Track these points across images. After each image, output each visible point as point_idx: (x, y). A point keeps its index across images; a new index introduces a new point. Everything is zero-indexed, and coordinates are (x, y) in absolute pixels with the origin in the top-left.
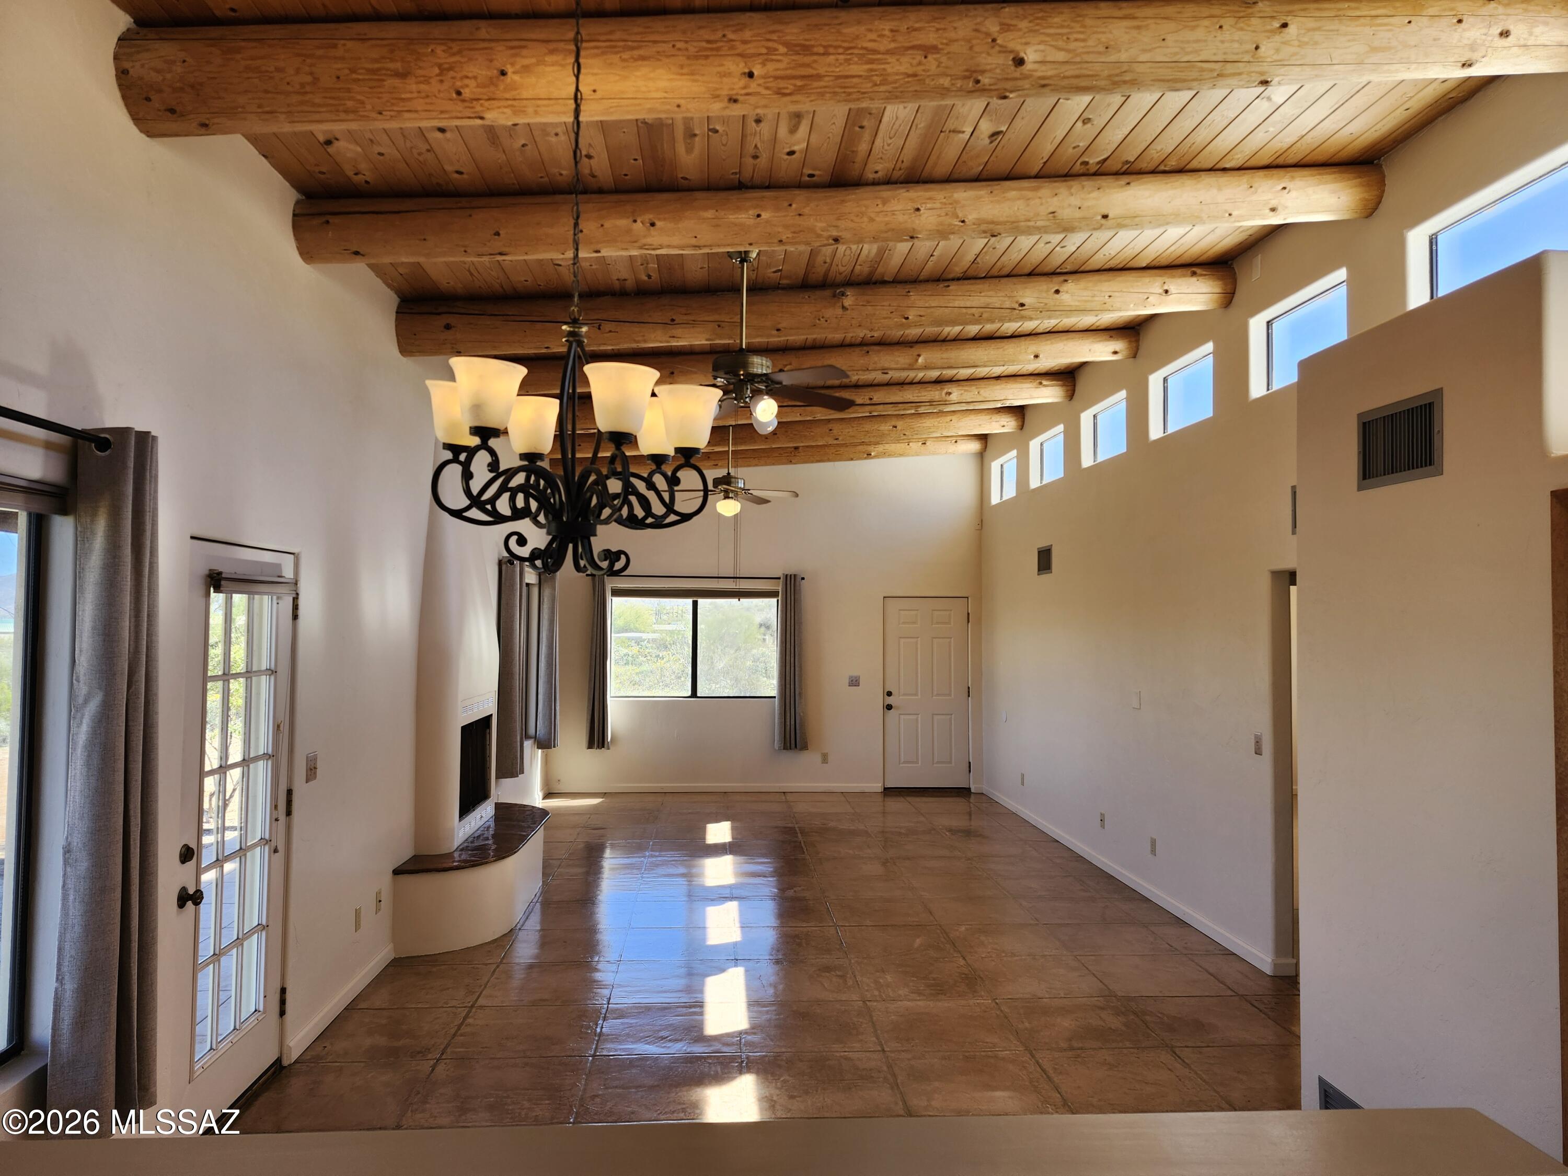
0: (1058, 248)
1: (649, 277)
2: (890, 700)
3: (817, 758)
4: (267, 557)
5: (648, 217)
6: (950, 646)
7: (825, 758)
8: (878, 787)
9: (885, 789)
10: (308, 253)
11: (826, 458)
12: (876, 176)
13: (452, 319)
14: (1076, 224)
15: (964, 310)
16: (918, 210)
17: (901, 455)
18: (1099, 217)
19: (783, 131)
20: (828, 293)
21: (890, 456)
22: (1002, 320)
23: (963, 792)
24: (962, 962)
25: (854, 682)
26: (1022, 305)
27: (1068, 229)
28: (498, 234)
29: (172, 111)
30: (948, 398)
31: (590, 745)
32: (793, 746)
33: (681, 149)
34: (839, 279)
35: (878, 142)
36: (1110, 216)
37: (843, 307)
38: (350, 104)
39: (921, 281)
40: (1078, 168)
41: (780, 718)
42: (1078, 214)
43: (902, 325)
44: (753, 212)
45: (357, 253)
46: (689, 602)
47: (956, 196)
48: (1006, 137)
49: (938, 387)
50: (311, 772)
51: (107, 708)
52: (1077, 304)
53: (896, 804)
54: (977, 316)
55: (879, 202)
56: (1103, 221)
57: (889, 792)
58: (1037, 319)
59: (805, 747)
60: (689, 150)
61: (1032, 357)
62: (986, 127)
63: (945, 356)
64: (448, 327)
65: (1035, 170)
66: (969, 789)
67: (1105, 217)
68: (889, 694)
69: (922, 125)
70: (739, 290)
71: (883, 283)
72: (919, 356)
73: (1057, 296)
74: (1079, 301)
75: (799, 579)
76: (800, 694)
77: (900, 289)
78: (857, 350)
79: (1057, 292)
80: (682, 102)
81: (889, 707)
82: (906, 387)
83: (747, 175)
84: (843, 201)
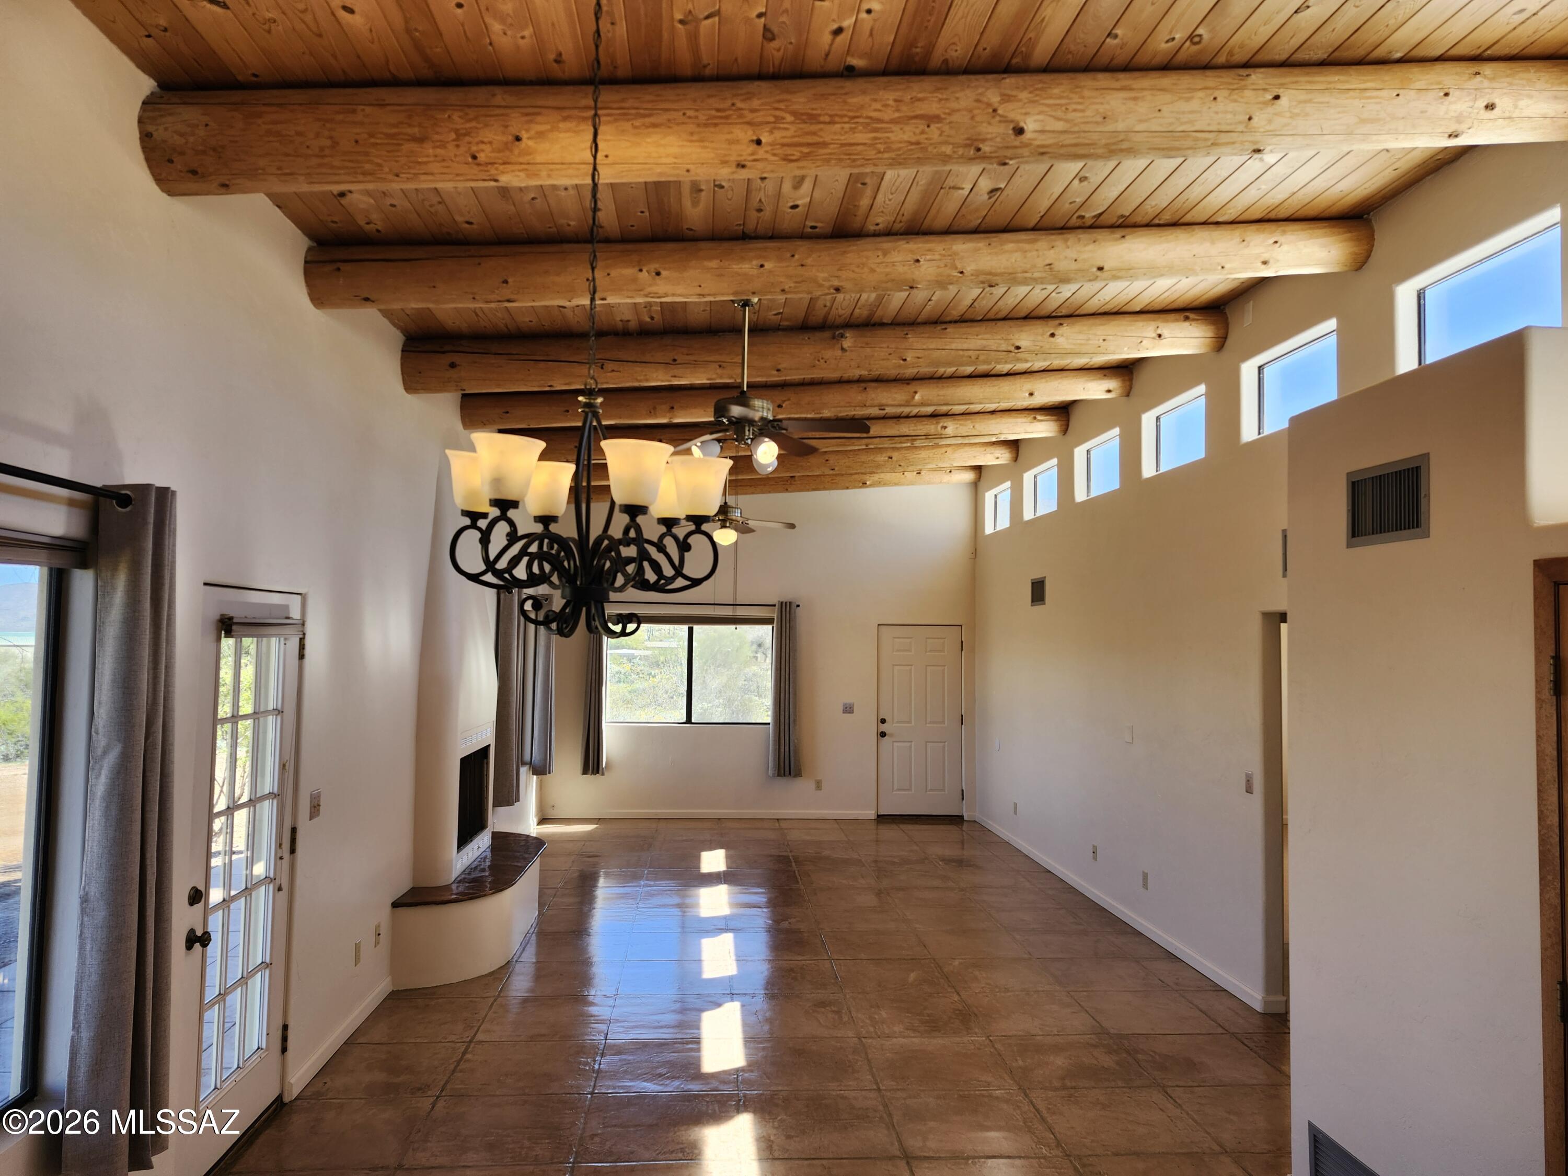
0: (1053, 294)
1: (652, 318)
2: (883, 728)
3: (812, 785)
4: (276, 599)
5: (654, 266)
6: (944, 674)
7: (819, 785)
8: (871, 814)
9: (878, 816)
10: (318, 299)
11: (822, 487)
12: (877, 228)
13: (456, 358)
14: (1072, 275)
15: (961, 352)
16: (918, 261)
17: (896, 484)
18: (1095, 269)
19: (787, 187)
20: (827, 334)
21: (885, 485)
22: (998, 362)
23: (956, 820)
24: (956, 998)
25: (848, 709)
26: (1018, 348)
27: (1066, 280)
28: (506, 282)
29: (194, 172)
30: (944, 432)
31: (585, 771)
32: (787, 772)
33: (687, 202)
34: (839, 321)
35: (880, 197)
36: (1106, 268)
37: (843, 349)
38: (368, 167)
39: (919, 324)
40: (1074, 221)
41: (774, 745)
42: (1074, 266)
43: (900, 366)
44: (755, 263)
45: (367, 299)
46: (685, 628)
47: (955, 247)
48: (1005, 193)
49: (934, 420)
50: (315, 809)
51: (125, 759)
52: (1072, 347)
53: (890, 832)
54: (973, 358)
55: (880, 253)
56: (1099, 273)
57: (882, 819)
58: (1031, 361)
59: (798, 774)
60: (695, 203)
61: (1027, 395)
62: (985, 184)
63: (942, 392)
64: (453, 365)
65: (1032, 224)
66: (962, 817)
67: (1100, 269)
68: (883, 721)
69: (923, 182)
70: (740, 331)
71: (882, 325)
72: (916, 392)
73: (1052, 339)
74: (1074, 344)
75: (794, 606)
76: (795, 721)
77: (899, 331)
78: (855, 386)
79: (1053, 335)
80: (691, 167)
81: (883, 734)
82: (902, 420)
83: (750, 226)
84: (845, 252)
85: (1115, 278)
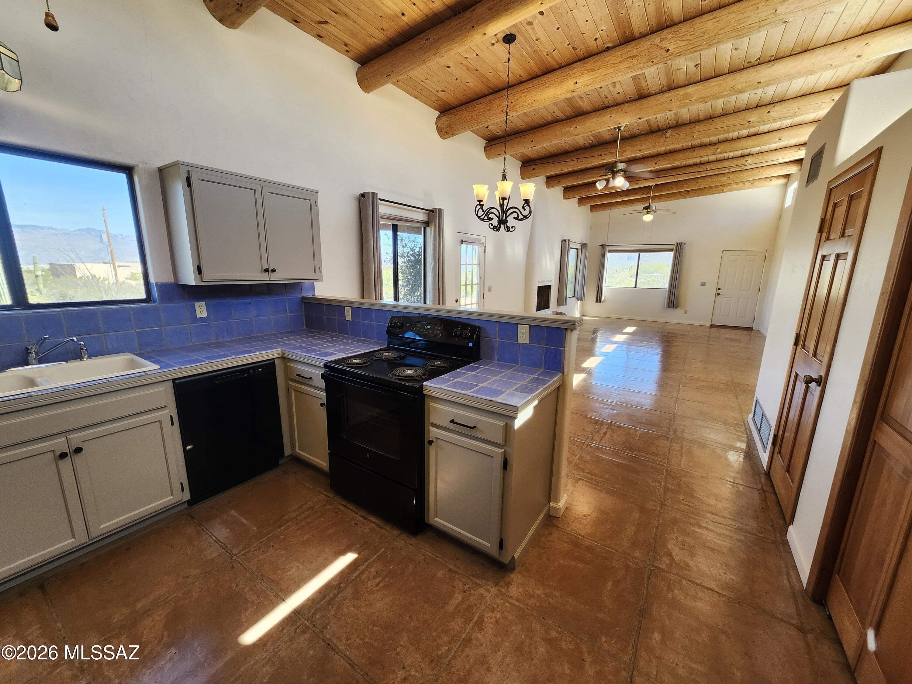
0: (763, 95)
1: (592, 141)
2: (719, 292)
3: (683, 311)
4: (476, 237)
5: (575, 125)
6: (753, 271)
7: (686, 312)
8: (708, 324)
9: (711, 325)
10: (488, 157)
11: (702, 194)
12: (655, 91)
13: (535, 167)
14: (744, 89)
15: (720, 129)
16: (671, 100)
17: (740, 190)
18: (757, 83)
19: (611, 88)
20: (660, 133)
21: (734, 190)
23: (751, 329)
25: (703, 284)
26: (749, 122)
27: (742, 91)
28: (532, 141)
29: (446, 133)
30: (746, 163)
31: (597, 301)
32: (672, 306)
33: (581, 103)
34: (665, 127)
35: (648, 81)
36: (762, 82)
37: (666, 138)
38: (479, 121)
39: (702, 121)
40: (746, 65)
41: (668, 296)
42: (745, 85)
44: (609, 116)
45: (499, 155)
46: (637, 254)
47: (688, 91)
48: (703, 64)
49: (742, 158)
50: (490, 290)
52: (779, 116)
53: (714, 330)
54: (726, 130)
55: (656, 101)
56: (759, 85)
57: (712, 326)
58: (758, 126)
59: (677, 307)
60: (583, 102)
61: (778, 140)
62: (691, 65)
63: (731, 146)
64: (534, 169)
65: (727, 71)
66: (752, 328)
67: (759, 83)
68: (719, 289)
69: (663, 71)
70: (617, 141)
71: (685, 124)
72: (718, 148)
73: (768, 114)
74: (780, 114)
75: (683, 244)
76: (678, 287)
77: (692, 126)
78: (689, 150)
79: (769, 112)
81: (718, 294)
82: (725, 161)
83: (607, 103)
84: (642, 104)
85: (768, 85)
